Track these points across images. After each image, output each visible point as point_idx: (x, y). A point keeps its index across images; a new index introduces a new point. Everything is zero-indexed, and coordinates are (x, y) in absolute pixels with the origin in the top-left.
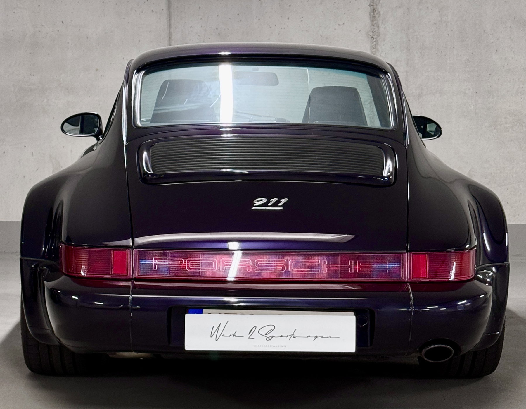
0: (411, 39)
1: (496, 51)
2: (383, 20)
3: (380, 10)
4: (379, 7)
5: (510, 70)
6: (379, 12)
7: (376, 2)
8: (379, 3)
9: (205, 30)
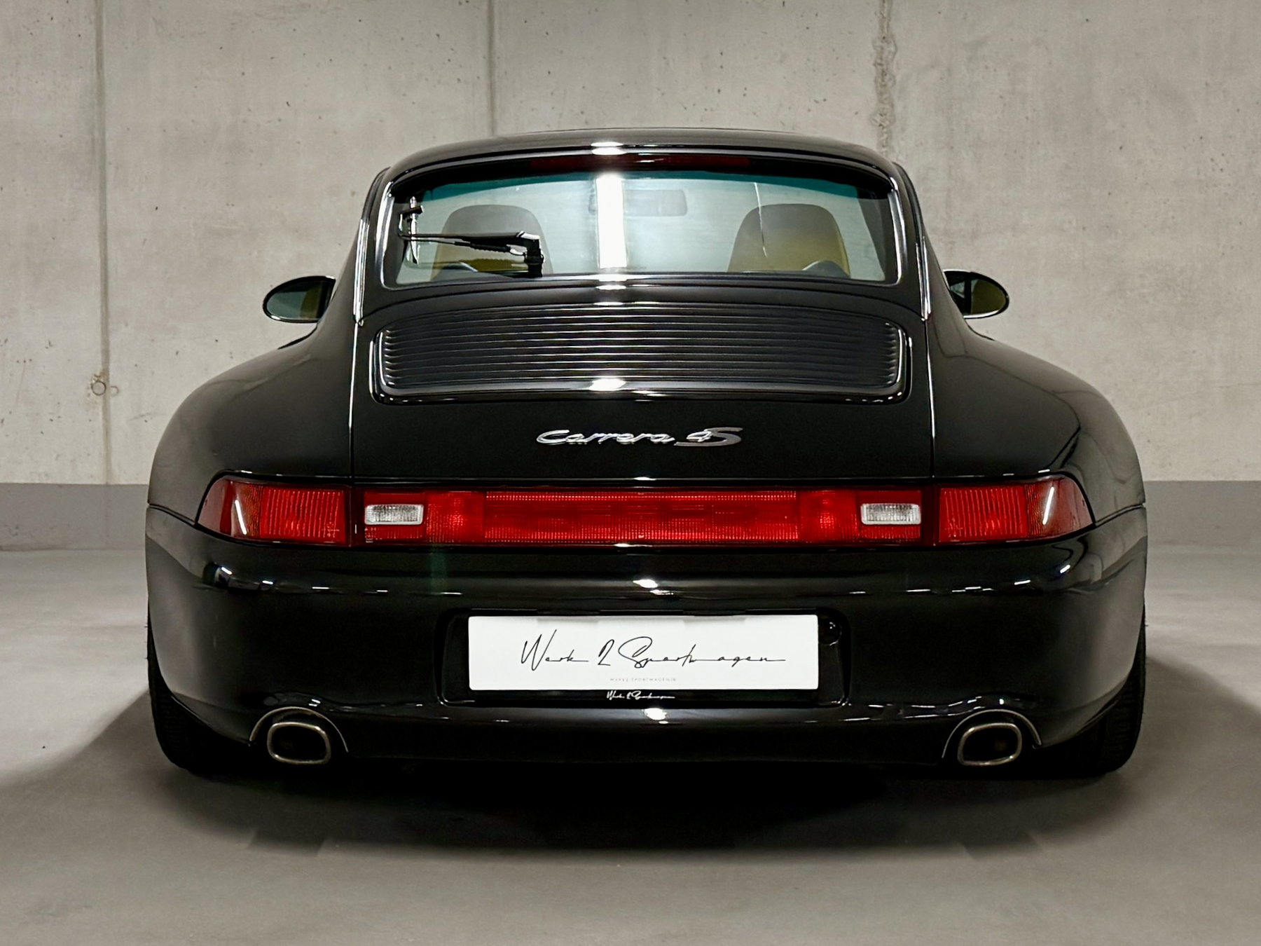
0: (955, 128)
2: (900, 92)
3: (895, 71)
4: (894, 67)
6: (894, 77)
7: (887, 57)
8: (892, 60)
9: (561, 115)
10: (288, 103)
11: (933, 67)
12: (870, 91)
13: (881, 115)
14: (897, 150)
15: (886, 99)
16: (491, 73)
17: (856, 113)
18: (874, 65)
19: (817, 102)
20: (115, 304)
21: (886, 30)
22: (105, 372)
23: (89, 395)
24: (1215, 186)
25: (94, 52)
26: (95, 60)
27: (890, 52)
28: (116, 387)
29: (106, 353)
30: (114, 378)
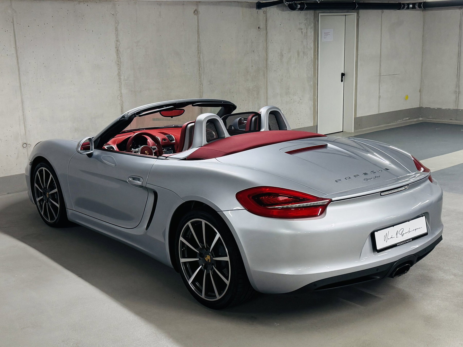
11: (129, 48)
12: (115, 55)
13: (118, 61)
14: (122, 70)
15: (119, 57)
17: (112, 61)
18: (115, 48)
21: (117, 39)
27: (119, 44)
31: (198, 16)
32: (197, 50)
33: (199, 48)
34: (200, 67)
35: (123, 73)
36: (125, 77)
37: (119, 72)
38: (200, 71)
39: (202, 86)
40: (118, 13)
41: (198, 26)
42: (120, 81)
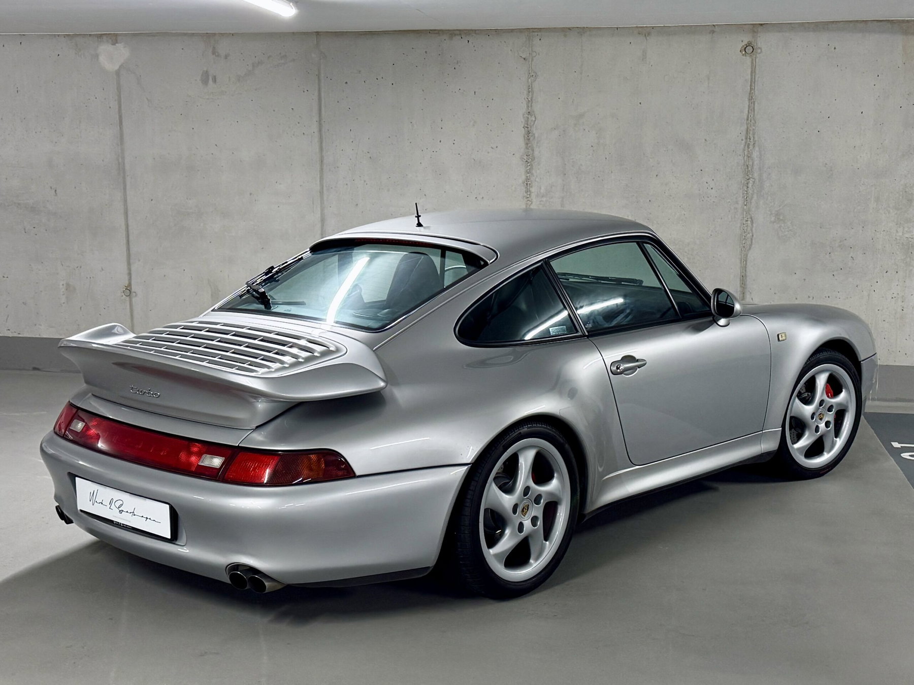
0: (566, 163)
1: (657, 176)
2: (537, 143)
3: (534, 131)
4: (534, 130)
5: (671, 196)
6: (534, 134)
7: (530, 123)
8: (534, 124)
9: (357, 154)
10: (216, 145)
11: (555, 129)
12: (521, 142)
13: (527, 155)
14: (535, 174)
15: (529, 147)
16: (320, 130)
17: (514, 154)
18: (523, 127)
19: (492, 148)
20: (134, 249)
21: (530, 108)
22: (130, 285)
23: (122, 296)
24: (708, 197)
25: (118, 117)
26: (118, 121)
27: (532, 121)
28: (135, 292)
29: (130, 274)
30: (134, 288)
31: (756, 58)
32: (744, 138)
33: (751, 132)
34: (748, 180)
35: (537, 180)
36: (540, 188)
37: (528, 177)
38: (748, 187)
39: (752, 222)
40: (537, 54)
41: (753, 82)
42: (528, 196)
